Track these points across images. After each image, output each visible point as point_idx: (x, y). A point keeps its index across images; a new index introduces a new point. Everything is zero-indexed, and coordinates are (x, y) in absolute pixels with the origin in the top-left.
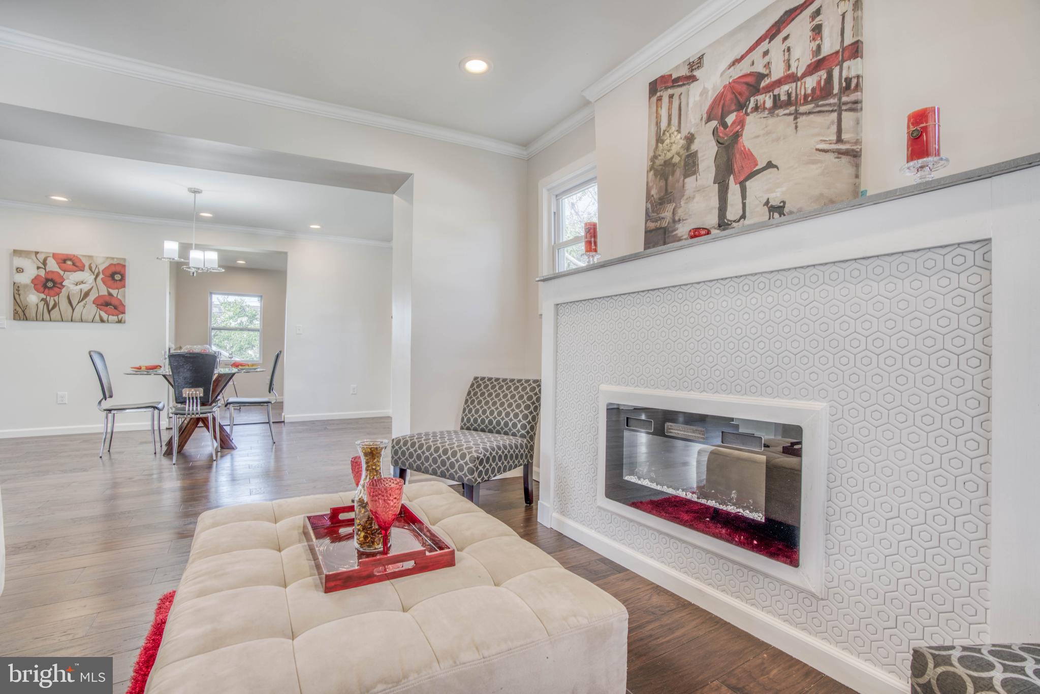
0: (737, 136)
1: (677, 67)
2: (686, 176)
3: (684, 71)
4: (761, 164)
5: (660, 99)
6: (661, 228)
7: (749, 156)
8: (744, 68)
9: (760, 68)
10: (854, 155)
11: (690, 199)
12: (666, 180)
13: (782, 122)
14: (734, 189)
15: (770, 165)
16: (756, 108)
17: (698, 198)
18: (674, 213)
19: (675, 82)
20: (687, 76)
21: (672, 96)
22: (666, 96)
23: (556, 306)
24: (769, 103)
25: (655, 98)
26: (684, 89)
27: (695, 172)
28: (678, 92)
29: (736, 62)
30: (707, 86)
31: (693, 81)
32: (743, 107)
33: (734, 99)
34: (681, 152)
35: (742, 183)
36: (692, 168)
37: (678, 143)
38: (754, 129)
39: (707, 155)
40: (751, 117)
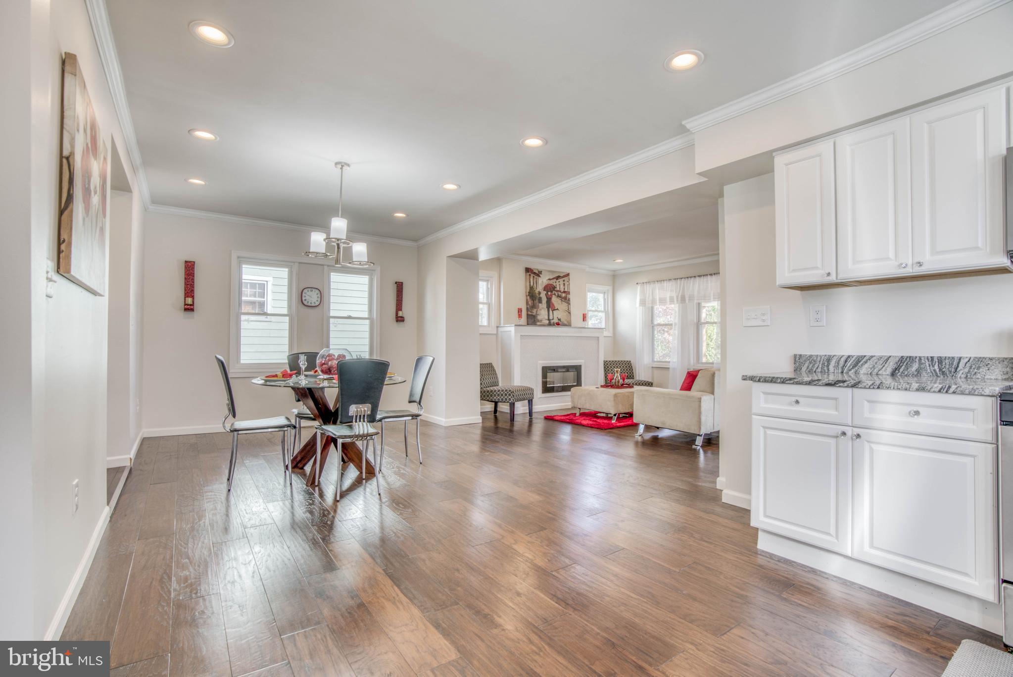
0: (551, 298)
1: (535, 269)
2: (539, 303)
3: (537, 272)
4: (556, 308)
5: (530, 275)
6: (533, 315)
7: (553, 305)
8: (551, 282)
9: (555, 284)
10: (570, 313)
11: (541, 310)
12: (534, 301)
13: (559, 300)
14: (551, 312)
15: (557, 309)
16: (554, 294)
17: (543, 310)
18: (537, 311)
19: (535, 273)
20: (538, 274)
21: (534, 277)
22: (532, 275)
23: (521, 335)
24: (557, 295)
25: (528, 274)
26: (537, 277)
27: (541, 303)
28: (536, 277)
29: (549, 279)
30: (543, 281)
31: (540, 276)
32: (552, 292)
33: (550, 288)
34: (537, 295)
35: (553, 311)
36: (540, 301)
37: (537, 292)
38: (554, 300)
39: (544, 300)
40: (553, 296)
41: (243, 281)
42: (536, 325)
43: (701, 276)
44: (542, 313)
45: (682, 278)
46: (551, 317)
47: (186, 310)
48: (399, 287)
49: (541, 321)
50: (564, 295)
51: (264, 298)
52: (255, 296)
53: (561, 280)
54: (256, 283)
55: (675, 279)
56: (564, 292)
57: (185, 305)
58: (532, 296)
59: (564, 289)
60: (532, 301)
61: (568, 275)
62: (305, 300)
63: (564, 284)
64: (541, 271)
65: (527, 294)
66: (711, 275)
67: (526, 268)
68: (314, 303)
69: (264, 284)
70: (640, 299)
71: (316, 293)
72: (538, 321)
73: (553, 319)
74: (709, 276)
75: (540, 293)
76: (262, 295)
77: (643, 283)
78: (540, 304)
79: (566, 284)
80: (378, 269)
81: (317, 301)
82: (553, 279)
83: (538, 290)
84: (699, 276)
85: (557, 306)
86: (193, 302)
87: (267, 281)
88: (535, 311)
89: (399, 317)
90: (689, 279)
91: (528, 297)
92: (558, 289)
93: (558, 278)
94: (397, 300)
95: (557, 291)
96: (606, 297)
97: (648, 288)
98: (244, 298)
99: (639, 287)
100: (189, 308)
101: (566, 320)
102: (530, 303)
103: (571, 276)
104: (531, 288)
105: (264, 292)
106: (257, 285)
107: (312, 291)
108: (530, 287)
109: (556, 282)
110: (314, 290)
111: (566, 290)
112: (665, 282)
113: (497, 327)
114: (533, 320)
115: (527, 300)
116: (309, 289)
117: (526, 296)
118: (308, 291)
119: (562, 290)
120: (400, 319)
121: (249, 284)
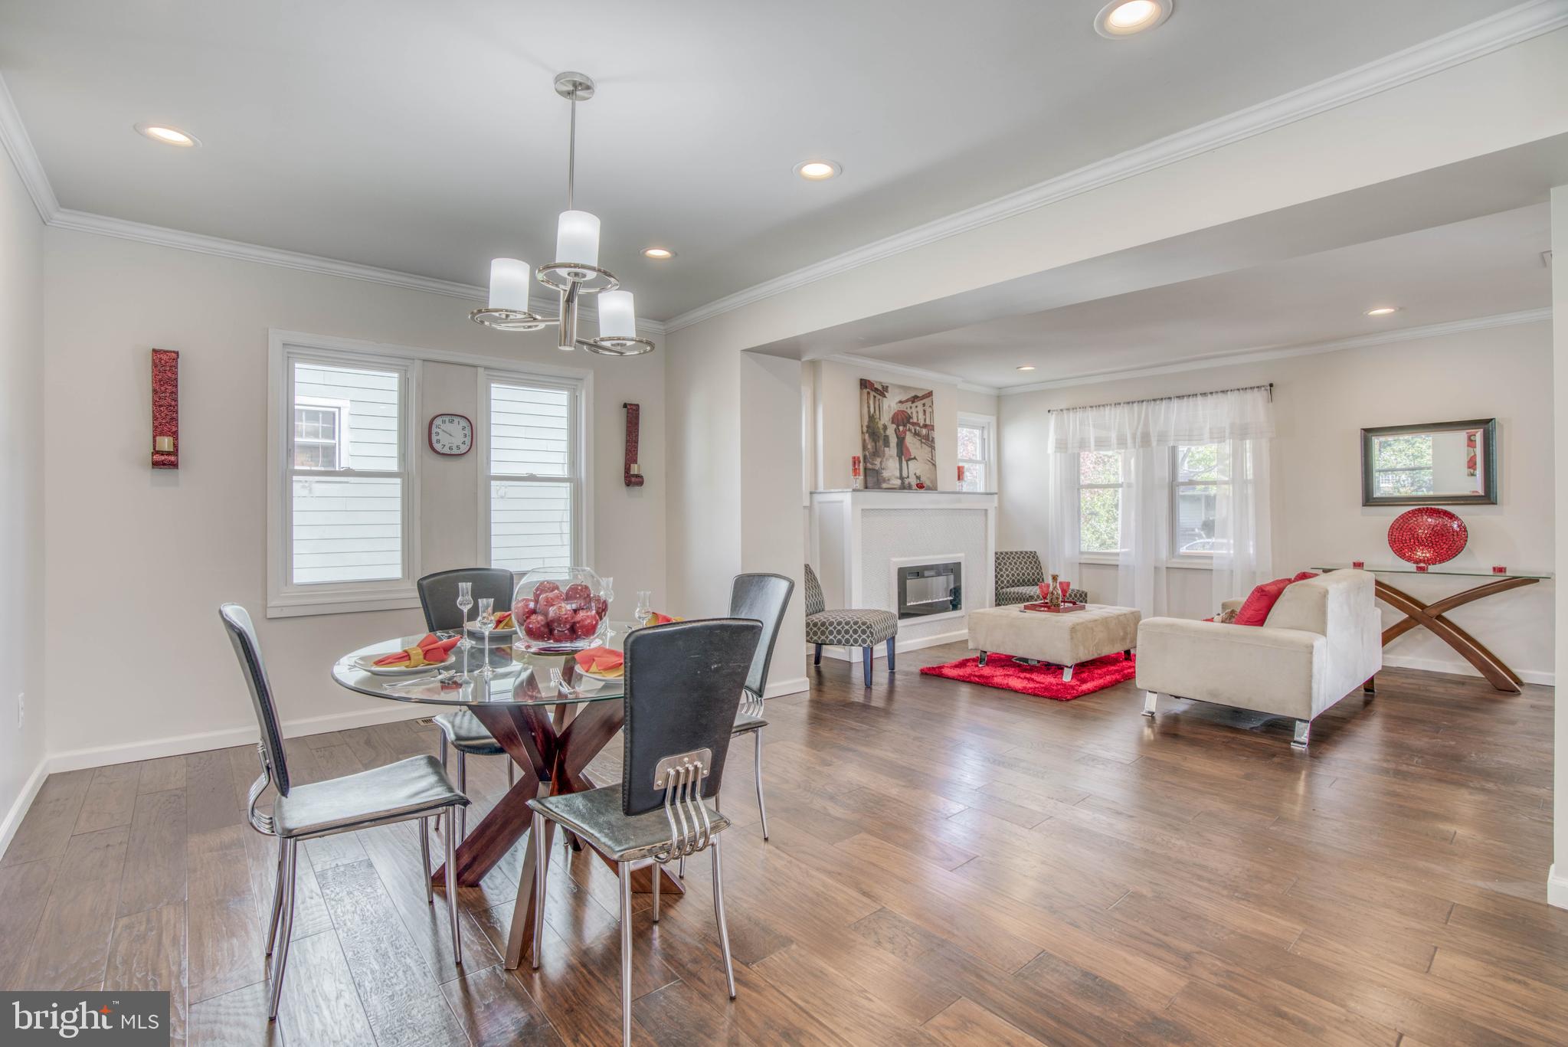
0: (904, 438)
1: (876, 382)
2: (885, 447)
3: (880, 388)
4: (912, 457)
5: (868, 393)
6: (874, 470)
7: (908, 449)
8: (903, 407)
9: (909, 411)
10: (934, 465)
12: (876, 443)
14: (904, 463)
15: (915, 458)
16: (910, 430)
17: (891, 460)
18: (881, 462)
19: (876, 390)
20: (882, 391)
21: (875, 397)
22: (872, 394)
23: (862, 510)
24: (913, 431)
25: (865, 391)
26: (881, 397)
27: (888, 446)
28: (878, 397)
29: (901, 402)
30: (891, 405)
31: (885, 397)
32: (905, 426)
33: (902, 419)
34: (882, 432)
35: (907, 461)
36: (887, 444)
37: (880, 426)
38: (909, 439)
39: (893, 441)
40: (908, 433)
41: (296, 407)
42: (882, 488)
43: (1183, 396)
44: (891, 467)
45: (1143, 401)
46: (905, 474)
47: (156, 464)
48: (632, 414)
49: (889, 480)
50: (924, 431)
51: (334, 438)
52: (316, 435)
53: (919, 404)
54: (318, 412)
55: (1129, 403)
56: (925, 426)
57: (156, 452)
58: (873, 433)
59: (925, 420)
60: (873, 444)
61: (930, 394)
62: (438, 441)
63: (924, 411)
64: (887, 387)
65: (865, 429)
66: (1204, 394)
67: (861, 380)
68: (458, 447)
69: (334, 414)
70: (1056, 440)
71: (460, 427)
72: (884, 481)
73: (908, 477)
74: (1199, 398)
75: (885, 428)
76: (331, 433)
77: (1062, 410)
78: (886, 449)
79: (928, 410)
80: (590, 377)
81: (464, 443)
82: (907, 401)
83: (882, 422)
84: (1178, 397)
85: (914, 452)
86: (176, 446)
87: (339, 408)
88: (878, 461)
89: (634, 476)
90: (1158, 402)
91: (867, 436)
92: (915, 420)
93: (914, 399)
94: (627, 441)
95: (914, 424)
96: (986, 437)
97: (1073, 420)
98: (297, 439)
99: (1052, 420)
100: (165, 462)
101: (929, 478)
102: (869, 447)
103: (935, 397)
104: (871, 418)
105: (334, 428)
106: (321, 416)
107: (452, 422)
108: (869, 417)
109: (911, 408)
110: (456, 420)
111: (928, 422)
112: (1107, 409)
113: (811, 493)
114: (875, 479)
115: (864, 441)
116: (447, 419)
117: (862, 433)
118: (444, 422)
119: (922, 422)
120: (633, 480)
121: (304, 414)
